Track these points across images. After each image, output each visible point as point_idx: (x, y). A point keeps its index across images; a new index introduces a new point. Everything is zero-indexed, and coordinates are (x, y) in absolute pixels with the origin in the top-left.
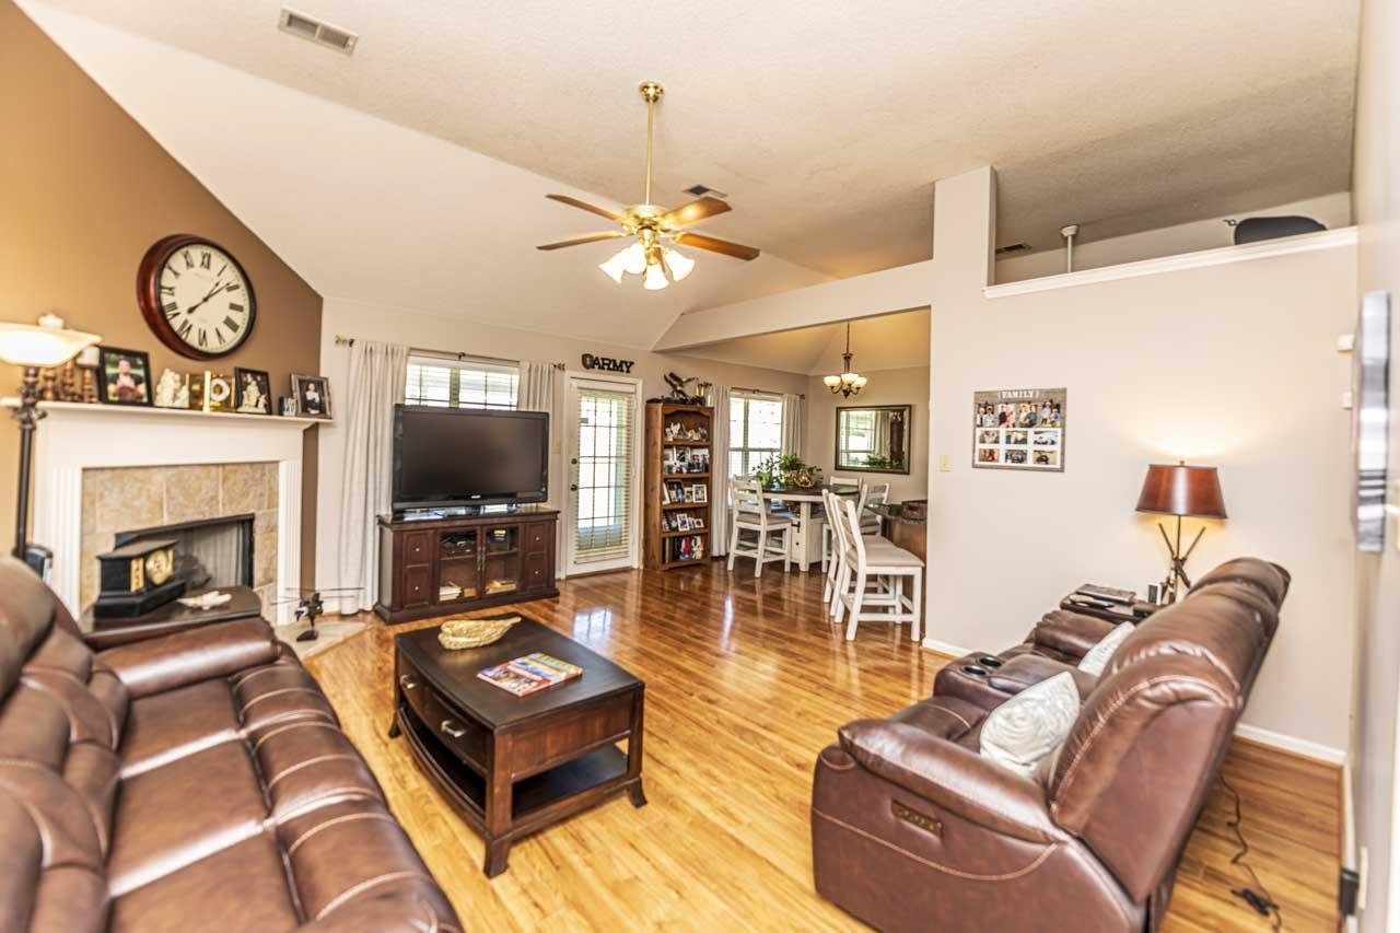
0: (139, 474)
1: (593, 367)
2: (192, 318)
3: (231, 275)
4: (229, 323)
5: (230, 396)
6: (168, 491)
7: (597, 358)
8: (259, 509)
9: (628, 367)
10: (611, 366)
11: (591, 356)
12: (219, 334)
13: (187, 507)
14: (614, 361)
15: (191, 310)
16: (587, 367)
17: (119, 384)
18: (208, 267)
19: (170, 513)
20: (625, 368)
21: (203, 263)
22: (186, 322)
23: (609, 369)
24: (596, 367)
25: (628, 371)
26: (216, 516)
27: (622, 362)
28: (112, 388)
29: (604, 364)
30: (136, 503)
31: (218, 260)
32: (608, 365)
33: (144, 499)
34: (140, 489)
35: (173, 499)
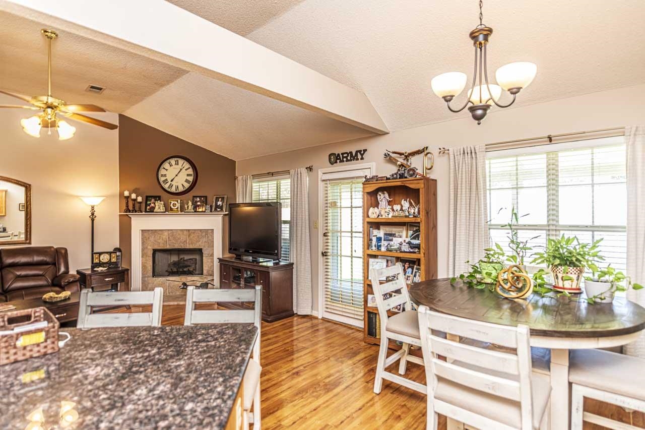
0: (160, 232)
1: (336, 162)
2: (172, 183)
3: (187, 165)
4: (187, 181)
5: (178, 207)
6: (169, 238)
7: (339, 154)
8: (204, 247)
9: (362, 155)
10: (349, 158)
11: (334, 154)
12: (183, 185)
13: (175, 243)
14: (351, 153)
15: (172, 181)
16: (332, 164)
17: (151, 206)
18: (178, 164)
19: (169, 245)
20: (359, 156)
21: (176, 164)
22: (171, 184)
23: (347, 160)
24: (338, 161)
25: (362, 159)
26: (186, 248)
27: (357, 152)
28: (148, 207)
29: (343, 157)
30: (159, 241)
31: (181, 161)
32: (346, 157)
33: (161, 240)
34: (160, 237)
35: (170, 240)
